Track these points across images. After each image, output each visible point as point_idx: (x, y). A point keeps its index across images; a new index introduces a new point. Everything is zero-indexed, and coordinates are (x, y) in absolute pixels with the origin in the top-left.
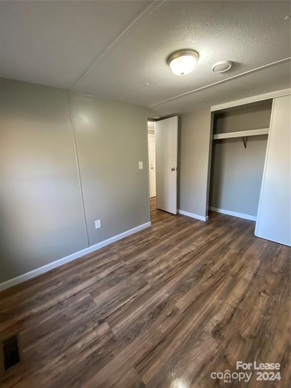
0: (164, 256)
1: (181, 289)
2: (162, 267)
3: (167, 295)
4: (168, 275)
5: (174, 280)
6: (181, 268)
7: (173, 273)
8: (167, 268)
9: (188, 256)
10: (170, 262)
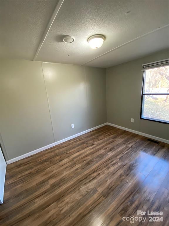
0: (112, 180)
1: (102, 156)
2: (112, 169)
3: (108, 154)
4: (108, 163)
5: (105, 160)
6: (100, 167)
7: (105, 164)
8: (109, 168)
9: (91, 179)
10: (106, 172)
